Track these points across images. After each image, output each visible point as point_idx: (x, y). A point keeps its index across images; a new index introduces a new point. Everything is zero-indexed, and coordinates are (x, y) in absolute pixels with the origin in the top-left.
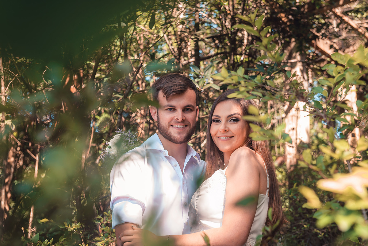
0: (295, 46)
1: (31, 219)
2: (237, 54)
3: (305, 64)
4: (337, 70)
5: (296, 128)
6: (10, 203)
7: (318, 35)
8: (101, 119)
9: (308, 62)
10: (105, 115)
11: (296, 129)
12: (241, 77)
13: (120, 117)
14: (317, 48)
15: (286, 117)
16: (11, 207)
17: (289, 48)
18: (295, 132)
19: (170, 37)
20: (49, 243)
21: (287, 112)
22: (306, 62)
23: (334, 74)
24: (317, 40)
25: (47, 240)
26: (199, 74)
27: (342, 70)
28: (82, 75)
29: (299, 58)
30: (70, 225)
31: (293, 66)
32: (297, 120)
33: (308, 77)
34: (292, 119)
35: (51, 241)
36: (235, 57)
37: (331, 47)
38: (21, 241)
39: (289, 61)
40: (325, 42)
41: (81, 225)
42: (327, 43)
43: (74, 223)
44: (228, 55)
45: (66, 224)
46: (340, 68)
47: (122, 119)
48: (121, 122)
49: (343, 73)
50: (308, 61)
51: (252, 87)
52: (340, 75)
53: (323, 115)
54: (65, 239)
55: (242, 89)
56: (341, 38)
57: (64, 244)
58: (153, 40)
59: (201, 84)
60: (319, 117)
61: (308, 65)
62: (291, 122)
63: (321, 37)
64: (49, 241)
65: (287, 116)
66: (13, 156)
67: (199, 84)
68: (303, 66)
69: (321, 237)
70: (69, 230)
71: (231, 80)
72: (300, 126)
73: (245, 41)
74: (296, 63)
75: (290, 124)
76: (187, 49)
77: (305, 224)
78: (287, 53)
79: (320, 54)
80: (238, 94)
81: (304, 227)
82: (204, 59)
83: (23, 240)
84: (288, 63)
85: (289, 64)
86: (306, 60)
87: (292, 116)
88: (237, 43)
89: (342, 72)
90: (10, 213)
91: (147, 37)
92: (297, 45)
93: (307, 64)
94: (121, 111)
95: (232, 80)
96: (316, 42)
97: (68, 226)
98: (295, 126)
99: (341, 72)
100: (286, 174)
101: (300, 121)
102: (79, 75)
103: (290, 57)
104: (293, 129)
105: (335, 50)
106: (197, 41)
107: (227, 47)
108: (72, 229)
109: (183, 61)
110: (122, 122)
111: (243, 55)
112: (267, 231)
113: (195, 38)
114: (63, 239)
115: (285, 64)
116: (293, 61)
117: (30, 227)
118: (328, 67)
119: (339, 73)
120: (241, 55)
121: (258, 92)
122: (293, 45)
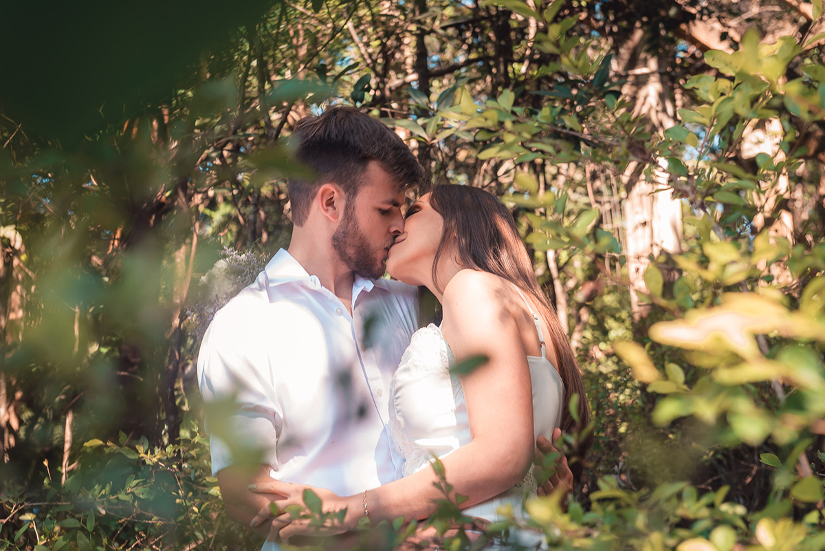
0: (642, 39)
1: (67, 446)
2: (512, 61)
3: (666, 78)
4: (717, 88)
5: (651, 221)
6: (22, 412)
7: (693, 11)
8: (217, 216)
9: (673, 74)
10: (224, 209)
11: (650, 224)
12: (507, 111)
13: (255, 210)
14: (693, 41)
15: (627, 197)
16: (23, 421)
17: (631, 44)
18: (647, 229)
19: (362, 28)
20: (103, 492)
21: (629, 187)
22: (668, 73)
23: (712, 99)
24: (691, 23)
25: (99, 485)
26: (427, 108)
27: (727, 87)
28: (166, 119)
29: (653, 64)
30: (149, 452)
31: (641, 82)
32: (652, 203)
33: (675, 106)
34: (641, 203)
35: (108, 488)
36: (510, 69)
37: (724, 36)
38: (43, 489)
39: (630, 72)
40: (709, 26)
41: (173, 450)
42: (712, 29)
43: (158, 448)
44: (492, 63)
45: (141, 449)
46: (724, 84)
47: (260, 214)
48: (258, 220)
49: (730, 95)
50: (674, 70)
51: (529, 133)
52: (723, 97)
53: (688, 188)
54: (138, 481)
55: (509, 138)
56: (745, 16)
57: (136, 492)
58: (324, 35)
59: (431, 129)
60: (680, 194)
61: (674, 79)
62: (638, 209)
63: (698, 16)
64: (104, 488)
65: (629, 196)
66: (21, 307)
67: (427, 130)
68: (662, 82)
69: (707, 461)
70: (148, 462)
71: (483, 120)
72: (659, 217)
73: (532, 31)
74: (647, 76)
75: (637, 213)
76: (402, 52)
77: (672, 433)
78: (625, 52)
79: (698, 54)
80: (501, 150)
81: (670, 439)
82: (440, 74)
83: (48, 487)
84: (627, 76)
85: (631, 79)
86: (669, 69)
87: (641, 195)
88: (513, 34)
89: (729, 93)
90: (22, 434)
91: (313, 30)
92: (648, 36)
93: (671, 78)
94: (256, 195)
95: (486, 119)
96: (689, 27)
97: (146, 453)
98: (647, 218)
99: (726, 93)
100: (633, 324)
101: (658, 206)
102: (161, 120)
103: (633, 62)
104: (645, 224)
105: (733, 44)
106: (421, 35)
107: (489, 45)
108: (155, 460)
109: (394, 81)
110: (261, 221)
111: (526, 63)
112: (569, 445)
113: (418, 29)
114: (135, 482)
115: (622, 78)
116: (640, 71)
117: (65, 462)
118: (697, 81)
119: (722, 94)
120: (521, 61)
121: (543, 143)
122: (638, 35)
